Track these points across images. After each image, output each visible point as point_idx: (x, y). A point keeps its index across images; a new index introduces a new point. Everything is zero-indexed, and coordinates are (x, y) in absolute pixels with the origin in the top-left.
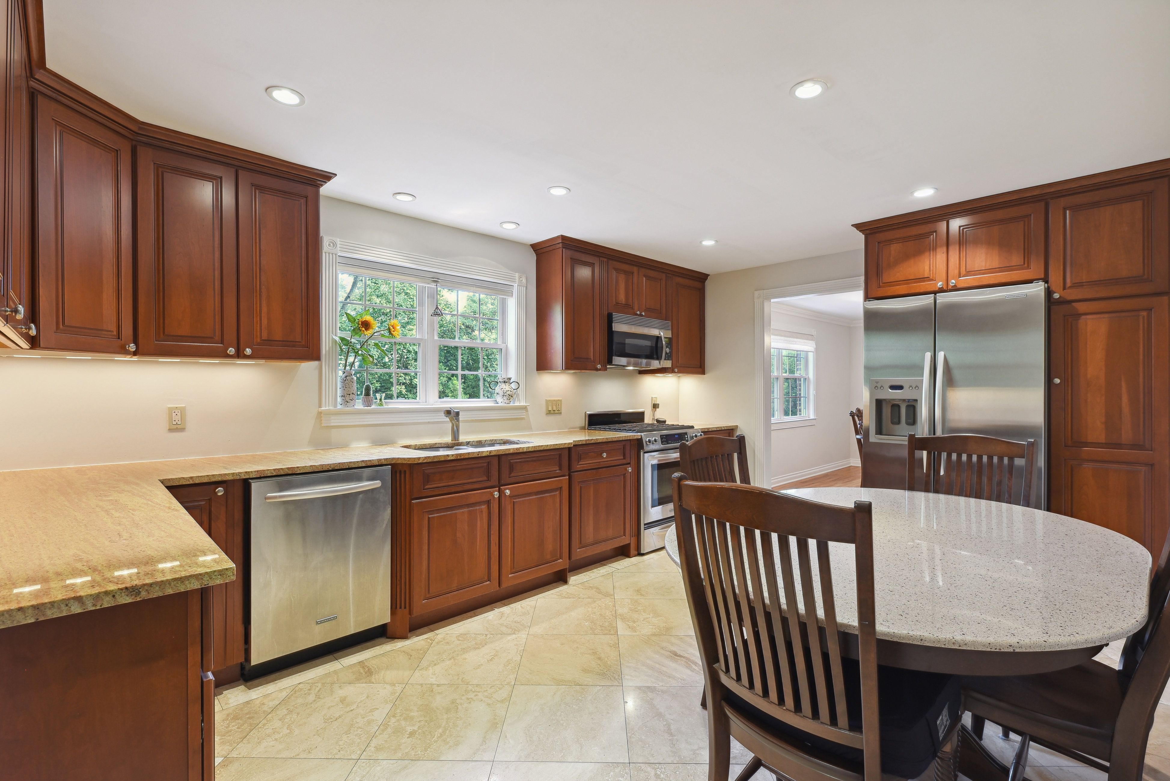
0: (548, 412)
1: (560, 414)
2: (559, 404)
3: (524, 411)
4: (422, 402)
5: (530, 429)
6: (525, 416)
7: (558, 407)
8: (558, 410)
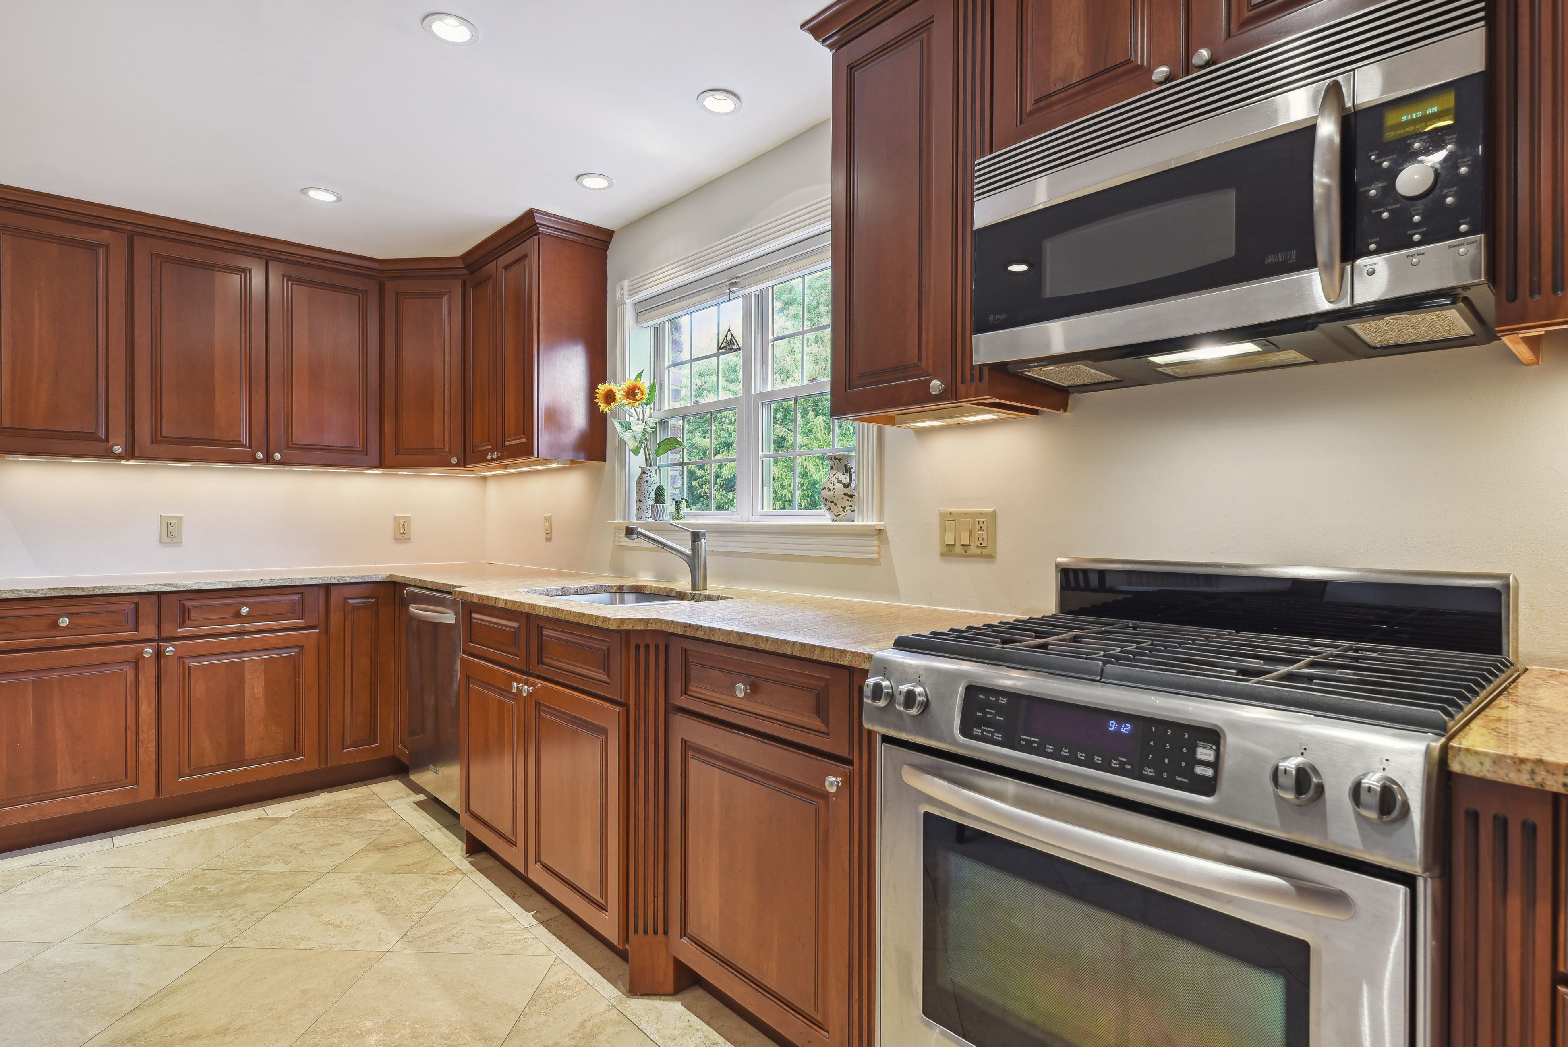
0: (945, 549)
1: (990, 557)
2: (981, 527)
3: (876, 542)
4: (736, 514)
5: (894, 591)
6: (875, 556)
7: (977, 537)
8: (980, 546)
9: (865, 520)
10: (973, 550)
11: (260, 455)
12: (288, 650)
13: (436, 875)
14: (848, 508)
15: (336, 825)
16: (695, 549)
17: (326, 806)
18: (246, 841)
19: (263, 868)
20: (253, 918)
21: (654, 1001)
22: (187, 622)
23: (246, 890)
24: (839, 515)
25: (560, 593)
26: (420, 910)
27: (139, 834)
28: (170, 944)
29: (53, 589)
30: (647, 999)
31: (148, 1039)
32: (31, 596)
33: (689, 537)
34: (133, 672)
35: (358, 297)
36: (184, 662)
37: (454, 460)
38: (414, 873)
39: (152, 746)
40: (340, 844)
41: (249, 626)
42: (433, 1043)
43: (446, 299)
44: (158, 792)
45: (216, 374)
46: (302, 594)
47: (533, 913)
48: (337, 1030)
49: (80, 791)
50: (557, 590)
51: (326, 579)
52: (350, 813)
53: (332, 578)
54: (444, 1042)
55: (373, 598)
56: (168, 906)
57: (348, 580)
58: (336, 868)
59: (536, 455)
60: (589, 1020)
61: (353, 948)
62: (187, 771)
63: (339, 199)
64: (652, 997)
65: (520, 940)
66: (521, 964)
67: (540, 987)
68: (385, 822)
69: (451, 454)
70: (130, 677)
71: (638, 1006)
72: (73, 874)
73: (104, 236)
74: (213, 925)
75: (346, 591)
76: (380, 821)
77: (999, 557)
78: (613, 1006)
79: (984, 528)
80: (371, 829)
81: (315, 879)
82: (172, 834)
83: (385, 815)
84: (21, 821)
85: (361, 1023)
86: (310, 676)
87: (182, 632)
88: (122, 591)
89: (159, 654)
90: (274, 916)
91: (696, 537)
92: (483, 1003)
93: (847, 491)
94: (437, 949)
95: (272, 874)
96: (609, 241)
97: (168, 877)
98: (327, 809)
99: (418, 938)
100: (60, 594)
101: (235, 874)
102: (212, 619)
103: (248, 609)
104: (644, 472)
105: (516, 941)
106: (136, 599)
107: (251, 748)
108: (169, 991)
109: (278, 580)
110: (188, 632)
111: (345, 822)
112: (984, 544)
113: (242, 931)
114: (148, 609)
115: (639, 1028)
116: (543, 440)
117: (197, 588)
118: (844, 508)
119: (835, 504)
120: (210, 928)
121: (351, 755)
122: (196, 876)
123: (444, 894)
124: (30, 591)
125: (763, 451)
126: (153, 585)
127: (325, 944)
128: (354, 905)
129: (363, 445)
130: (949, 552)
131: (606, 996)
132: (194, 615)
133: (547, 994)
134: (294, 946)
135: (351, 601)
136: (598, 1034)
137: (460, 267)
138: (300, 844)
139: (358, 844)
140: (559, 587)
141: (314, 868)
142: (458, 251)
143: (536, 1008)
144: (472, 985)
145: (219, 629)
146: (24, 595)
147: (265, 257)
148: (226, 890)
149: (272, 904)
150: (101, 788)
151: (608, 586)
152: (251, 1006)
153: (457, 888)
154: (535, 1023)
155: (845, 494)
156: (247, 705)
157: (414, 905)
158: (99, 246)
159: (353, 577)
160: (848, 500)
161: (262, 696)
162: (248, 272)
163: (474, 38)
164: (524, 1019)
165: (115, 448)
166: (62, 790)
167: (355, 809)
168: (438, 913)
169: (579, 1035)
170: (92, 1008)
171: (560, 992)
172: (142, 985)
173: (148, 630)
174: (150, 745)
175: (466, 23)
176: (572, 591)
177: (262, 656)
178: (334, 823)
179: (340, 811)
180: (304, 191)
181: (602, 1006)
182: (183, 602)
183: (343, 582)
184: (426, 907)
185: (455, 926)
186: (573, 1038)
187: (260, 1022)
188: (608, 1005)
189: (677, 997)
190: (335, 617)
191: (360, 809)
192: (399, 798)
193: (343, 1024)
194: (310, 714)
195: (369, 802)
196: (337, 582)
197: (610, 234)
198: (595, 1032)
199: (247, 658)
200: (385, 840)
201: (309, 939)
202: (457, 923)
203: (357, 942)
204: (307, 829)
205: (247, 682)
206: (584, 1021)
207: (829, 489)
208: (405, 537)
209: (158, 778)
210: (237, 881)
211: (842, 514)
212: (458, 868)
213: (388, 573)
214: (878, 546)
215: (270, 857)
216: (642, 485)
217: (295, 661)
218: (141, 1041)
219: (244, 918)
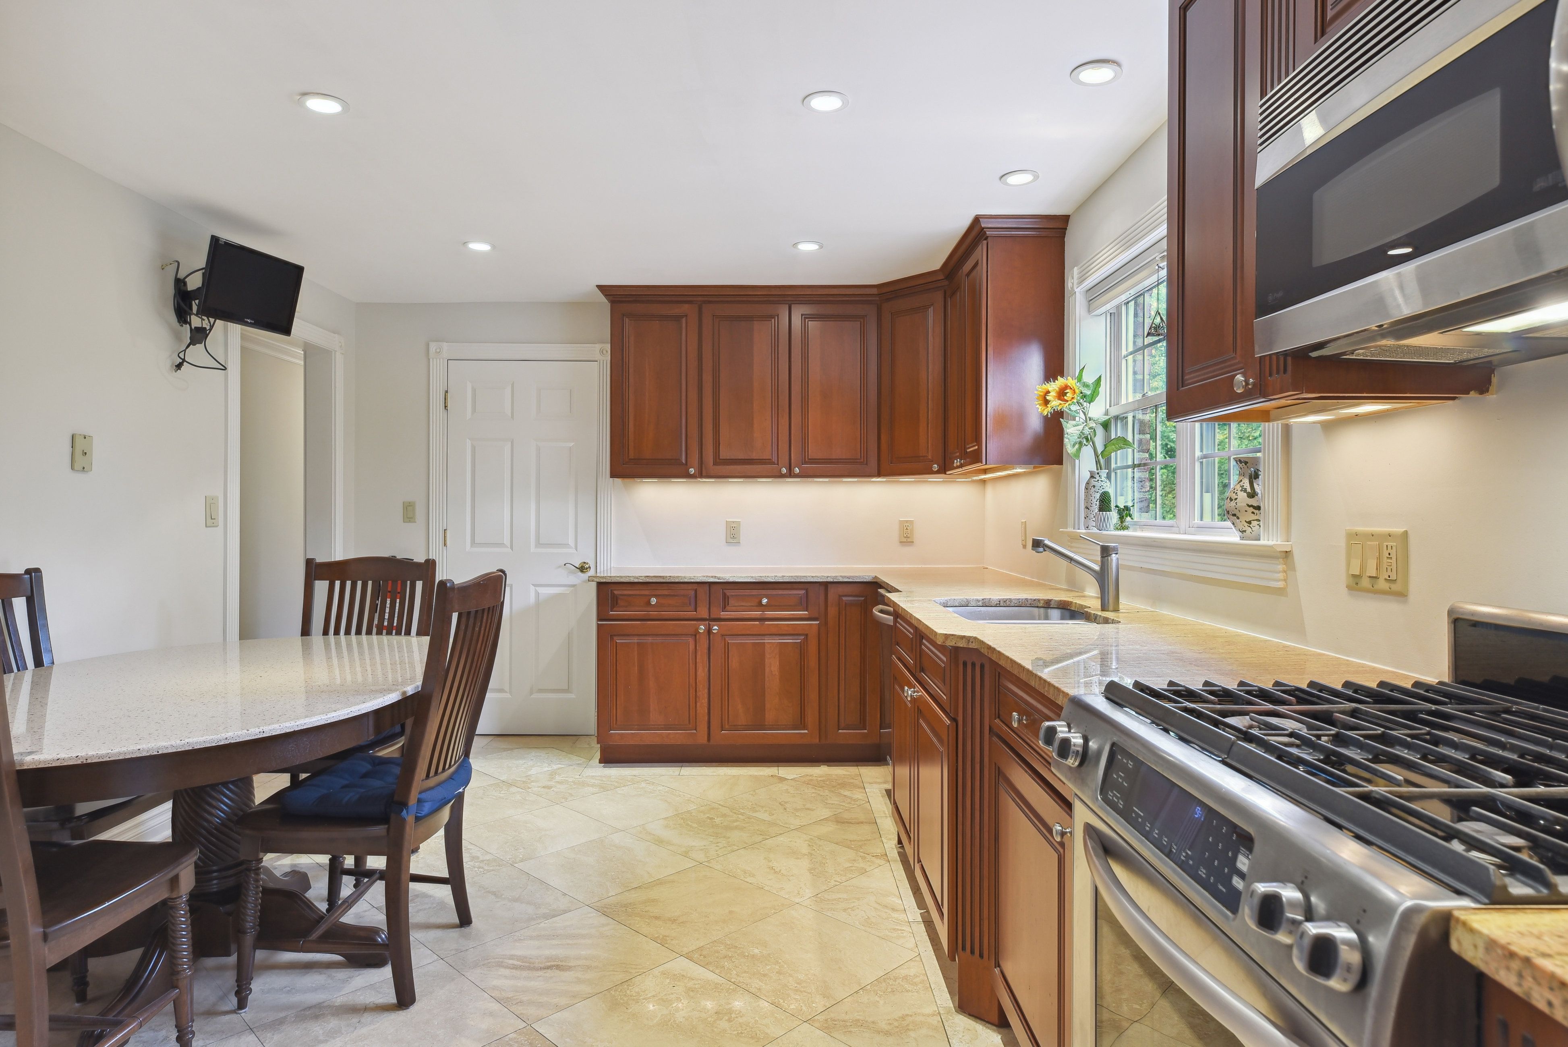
0: (1351, 581)
1: (1402, 595)
2: (1389, 554)
3: (1281, 567)
4: (1175, 525)
5: (1298, 629)
6: (1281, 584)
7: (1385, 566)
8: (1389, 580)
9: (1271, 539)
10: (1382, 584)
11: (784, 471)
12: (796, 637)
13: (866, 855)
14: (1254, 523)
15: (819, 794)
16: (1104, 565)
17: (820, 777)
18: (754, 791)
19: (755, 815)
20: (729, 849)
21: (978, 1024)
22: (728, 608)
23: (736, 828)
24: (1245, 531)
25: (980, 604)
26: (838, 879)
27: (697, 769)
28: (676, 851)
29: (647, 576)
30: (972, 1020)
31: (634, 909)
32: (635, 581)
33: (1099, 553)
34: (694, 643)
35: (859, 322)
36: (725, 639)
37: (935, 467)
38: (852, 848)
39: (705, 701)
40: (813, 810)
41: (770, 614)
42: (789, 982)
43: (931, 310)
44: (709, 740)
45: (754, 405)
46: (807, 590)
47: (923, 911)
48: (735, 946)
49: (662, 728)
50: (978, 601)
51: (823, 577)
52: (833, 787)
53: (828, 576)
54: (796, 985)
55: (862, 597)
56: (688, 825)
57: (841, 580)
58: (800, 829)
59: (984, 462)
60: (911, 1016)
61: (777, 892)
62: (727, 727)
63: (821, 247)
64: (978, 1020)
65: (898, 930)
66: (887, 949)
67: (890, 973)
68: (854, 800)
69: (933, 461)
70: (692, 647)
71: (963, 1022)
72: (650, 787)
73: (685, 308)
74: (705, 846)
75: (841, 590)
76: (851, 798)
77: (1413, 596)
78: (939, 1013)
79: (1393, 555)
80: (841, 804)
81: (782, 832)
82: (715, 774)
83: (858, 795)
84: (632, 743)
85: (751, 948)
86: (813, 662)
87: (724, 614)
88: (686, 580)
89: (709, 631)
90: (742, 852)
91: (1106, 551)
92: (840, 968)
93: (1252, 502)
94: (832, 914)
95: (757, 820)
96: (1065, 227)
97: (697, 804)
98: (820, 779)
99: (825, 900)
100: (651, 581)
101: (735, 813)
102: (743, 606)
103: (766, 600)
104: (1092, 477)
105: (894, 929)
106: (695, 586)
107: (770, 716)
108: (660, 882)
109: (788, 576)
110: (727, 615)
111: (827, 793)
112: (1393, 577)
113: (718, 856)
114: (703, 593)
115: (949, 1041)
116: (992, 446)
117: (732, 581)
118: (1250, 523)
119: (1238, 518)
120: (702, 848)
121: (847, 735)
122: (713, 809)
123: (863, 872)
124: (635, 577)
125: (1202, 450)
126: (705, 576)
127: (762, 883)
128: (796, 860)
129: (864, 456)
130: (1355, 583)
131: (939, 1002)
132: (731, 602)
133: (892, 981)
134: (742, 877)
135: (844, 598)
136: (912, 1030)
137: (941, 278)
138: (786, 803)
139: (826, 813)
140: (980, 598)
141: (786, 823)
142: (937, 264)
143: (876, 988)
144: (840, 951)
145: (748, 614)
146: (632, 580)
147: (787, 302)
148: (725, 824)
149: (745, 843)
150: (674, 728)
151: (1035, 600)
152: (696, 910)
153: (876, 870)
154: (868, 999)
155: (1249, 506)
156: (767, 679)
157: (836, 874)
158: (682, 317)
159: (845, 577)
160: (1253, 513)
161: (777, 674)
162: (776, 317)
163: (845, 104)
164: (862, 993)
165: (690, 469)
166: (653, 725)
167: (839, 784)
168: (850, 886)
169: (896, 1024)
170: (618, 878)
171: (903, 984)
172: (649, 873)
173: (703, 612)
174: (703, 701)
175: (833, 94)
176: (994, 603)
177: (778, 640)
178: (819, 792)
179: (828, 783)
180: (795, 245)
181: (930, 1009)
182: (725, 591)
183: (837, 581)
184: (844, 879)
185: (856, 901)
186: (890, 1024)
187: (696, 922)
188: (936, 1011)
189: (1002, 1030)
190: (832, 611)
191: (843, 785)
192: (876, 783)
193: (741, 944)
194: (813, 695)
195: (852, 781)
196: (832, 580)
197: (1064, 220)
198: (911, 1027)
199: (767, 640)
200: (846, 816)
201: (754, 876)
202: (858, 899)
203: (782, 888)
204: (798, 792)
205: (766, 660)
206: (907, 1015)
207: (1231, 500)
208: (909, 540)
209: (709, 728)
210: (734, 819)
211: (1249, 530)
212: (886, 855)
213: (874, 575)
214: (1285, 572)
215: (762, 807)
216: (1089, 490)
217: (801, 647)
218: (630, 909)
219: (724, 847)
